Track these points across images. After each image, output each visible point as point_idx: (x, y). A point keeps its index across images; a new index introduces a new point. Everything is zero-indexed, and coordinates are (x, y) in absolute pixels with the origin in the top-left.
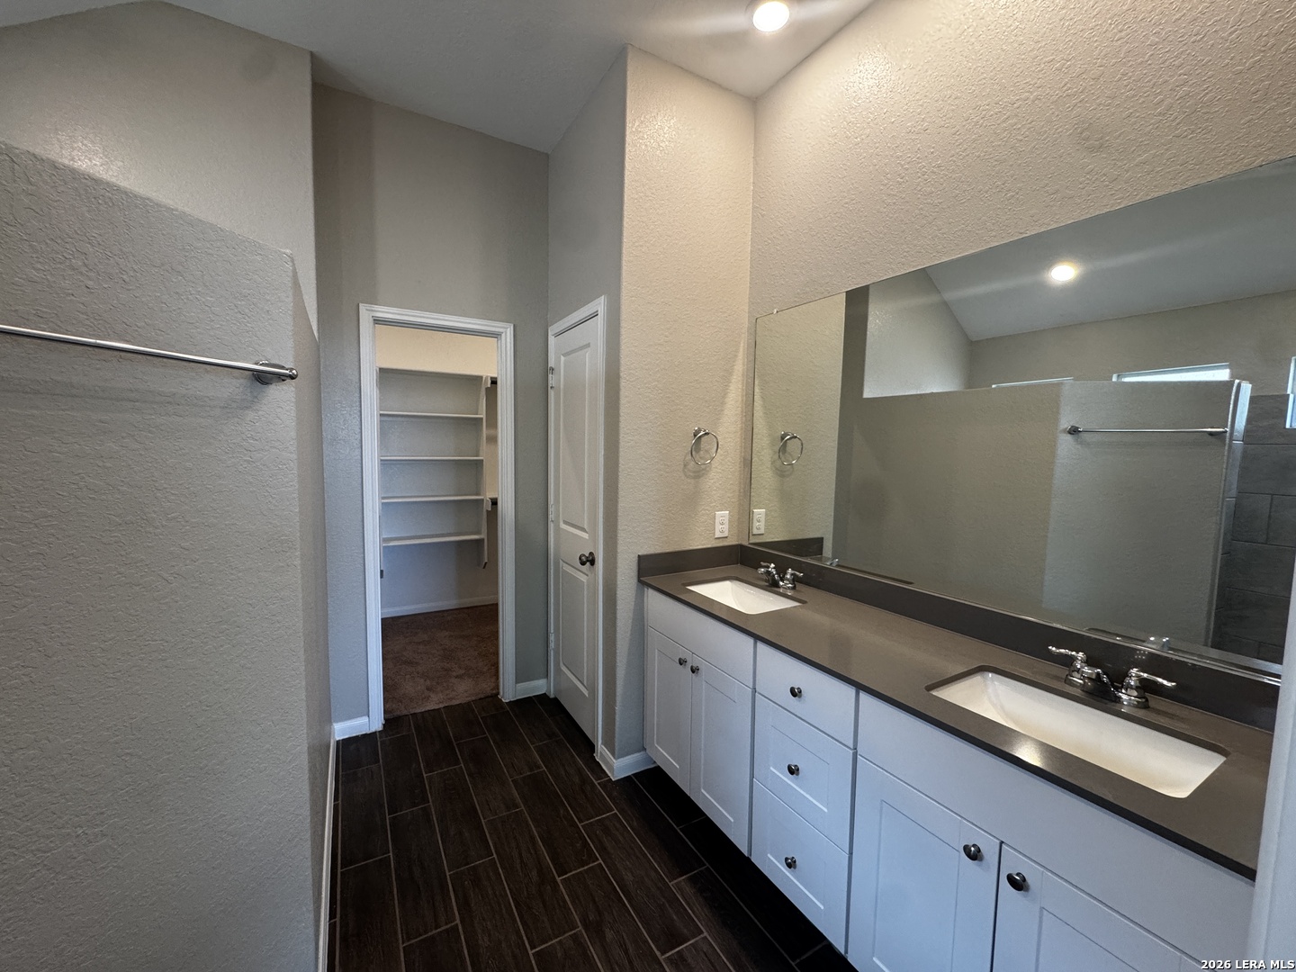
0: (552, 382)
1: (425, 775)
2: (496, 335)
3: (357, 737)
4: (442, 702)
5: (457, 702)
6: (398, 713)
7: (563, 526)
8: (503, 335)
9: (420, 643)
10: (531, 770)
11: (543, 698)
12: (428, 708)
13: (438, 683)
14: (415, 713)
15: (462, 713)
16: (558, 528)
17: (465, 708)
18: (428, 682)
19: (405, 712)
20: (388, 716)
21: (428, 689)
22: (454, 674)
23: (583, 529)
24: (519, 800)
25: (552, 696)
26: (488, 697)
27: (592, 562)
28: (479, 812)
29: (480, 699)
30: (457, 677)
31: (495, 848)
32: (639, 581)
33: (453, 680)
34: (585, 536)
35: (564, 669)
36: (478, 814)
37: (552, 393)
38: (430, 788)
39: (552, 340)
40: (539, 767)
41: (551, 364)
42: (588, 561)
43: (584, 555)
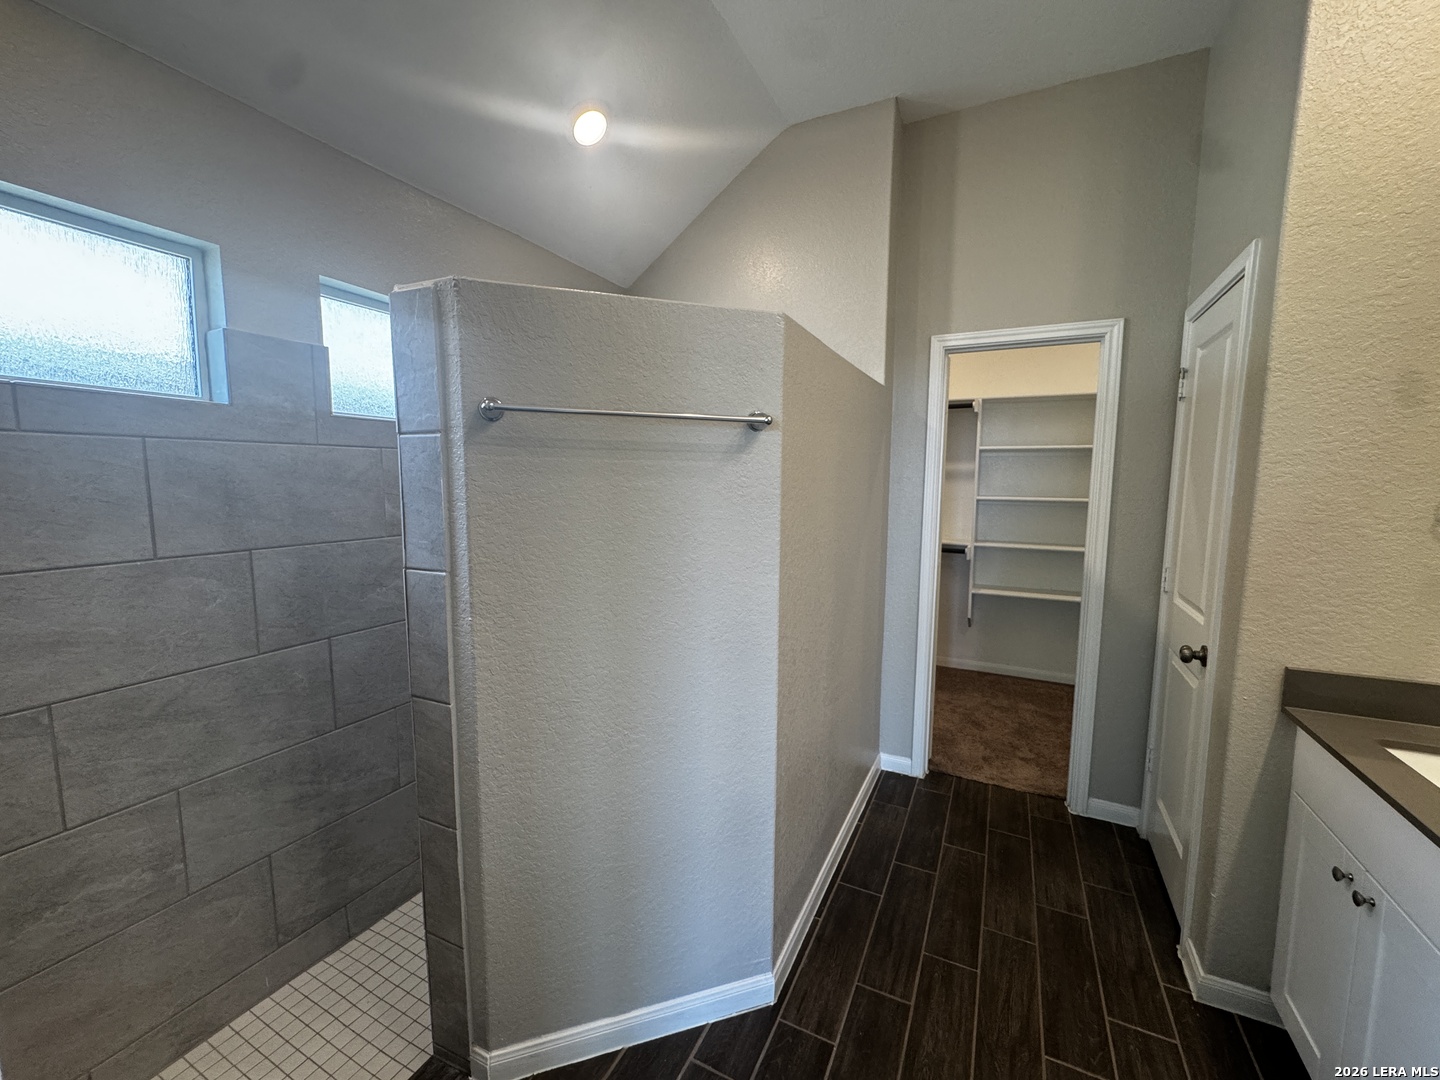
0: (1182, 391)
1: (943, 843)
2: (1098, 338)
3: (899, 775)
4: (993, 779)
5: (1011, 786)
6: (944, 770)
7: (1178, 602)
8: (1107, 337)
9: (996, 708)
10: (1069, 907)
11: (1128, 834)
12: (975, 778)
13: (997, 757)
14: (960, 778)
15: (1013, 802)
16: (1171, 605)
17: (1018, 797)
18: (988, 753)
19: (950, 771)
20: (931, 767)
21: (984, 759)
22: (1020, 754)
23: (1199, 610)
24: (1035, 933)
25: (1143, 836)
26: (1051, 797)
27: (1204, 661)
28: (983, 915)
29: (1039, 795)
30: (1022, 759)
31: (984, 961)
32: (1283, 711)
33: (1018, 762)
34: (1200, 619)
35: (1161, 805)
36: (980, 915)
37: (1181, 407)
38: (943, 858)
39: (1189, 329)
40: (1081, 912)
41: (1185, 364)
42: (1196, 658)
43: (1189, 648)
